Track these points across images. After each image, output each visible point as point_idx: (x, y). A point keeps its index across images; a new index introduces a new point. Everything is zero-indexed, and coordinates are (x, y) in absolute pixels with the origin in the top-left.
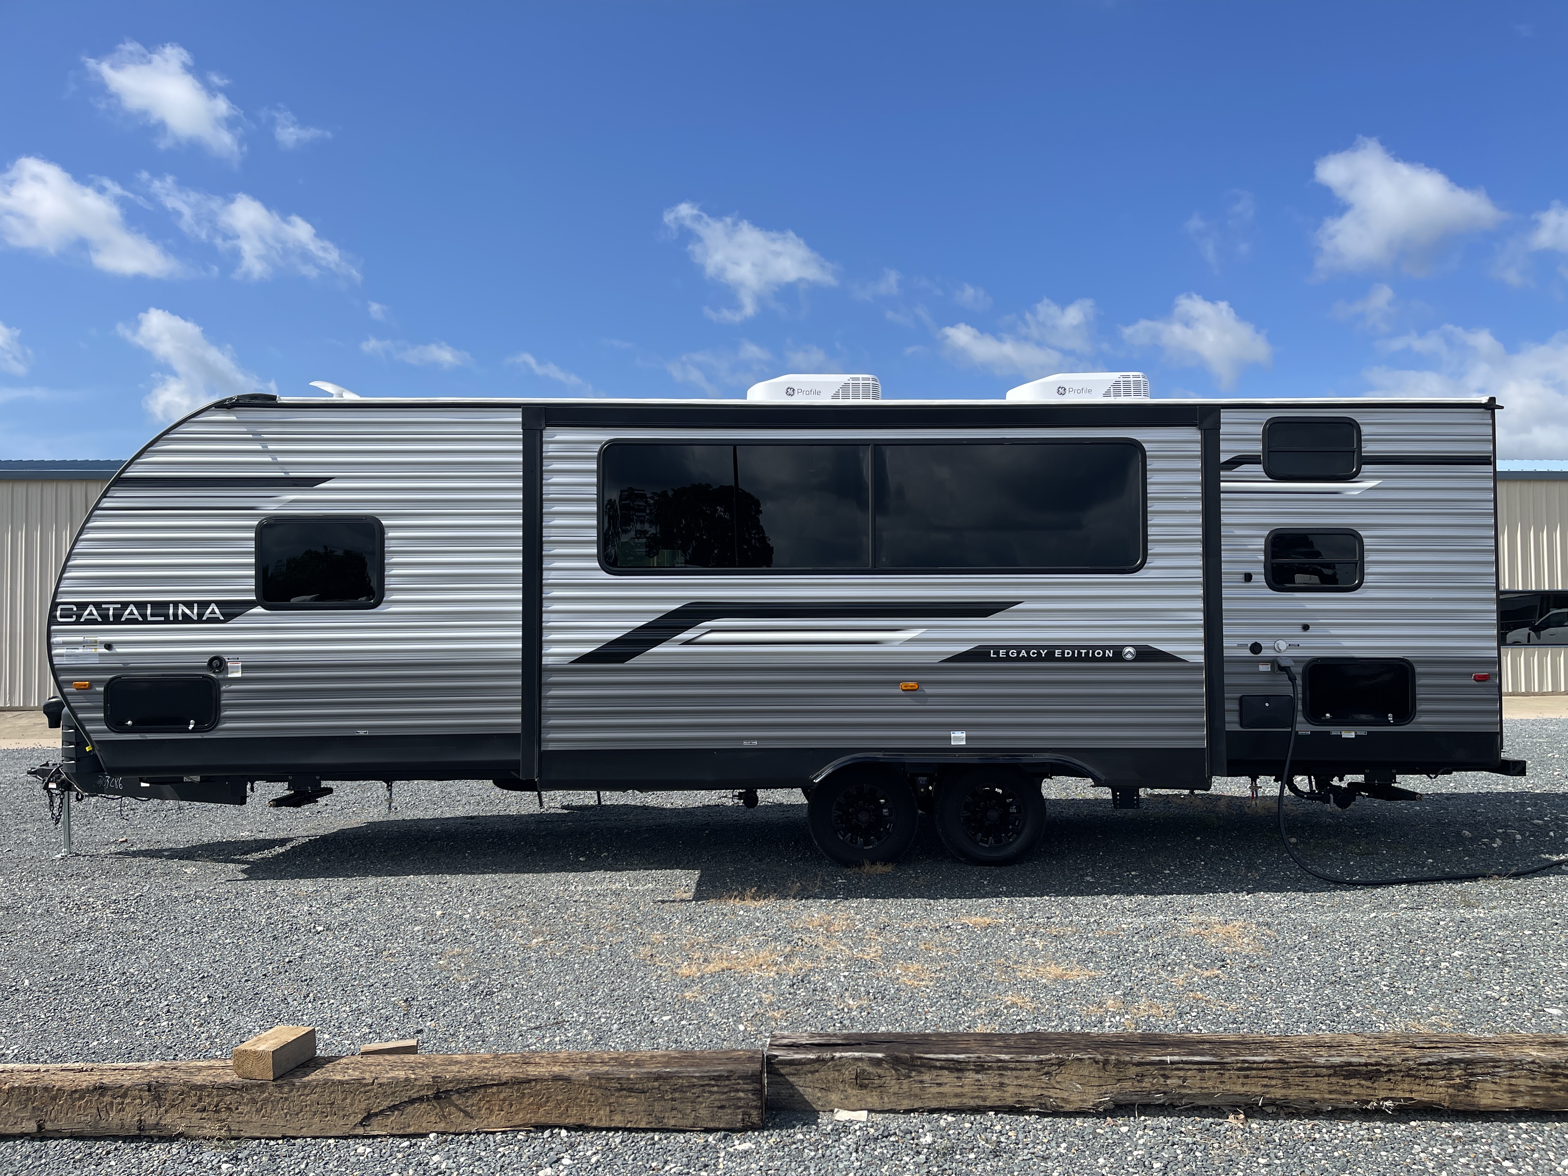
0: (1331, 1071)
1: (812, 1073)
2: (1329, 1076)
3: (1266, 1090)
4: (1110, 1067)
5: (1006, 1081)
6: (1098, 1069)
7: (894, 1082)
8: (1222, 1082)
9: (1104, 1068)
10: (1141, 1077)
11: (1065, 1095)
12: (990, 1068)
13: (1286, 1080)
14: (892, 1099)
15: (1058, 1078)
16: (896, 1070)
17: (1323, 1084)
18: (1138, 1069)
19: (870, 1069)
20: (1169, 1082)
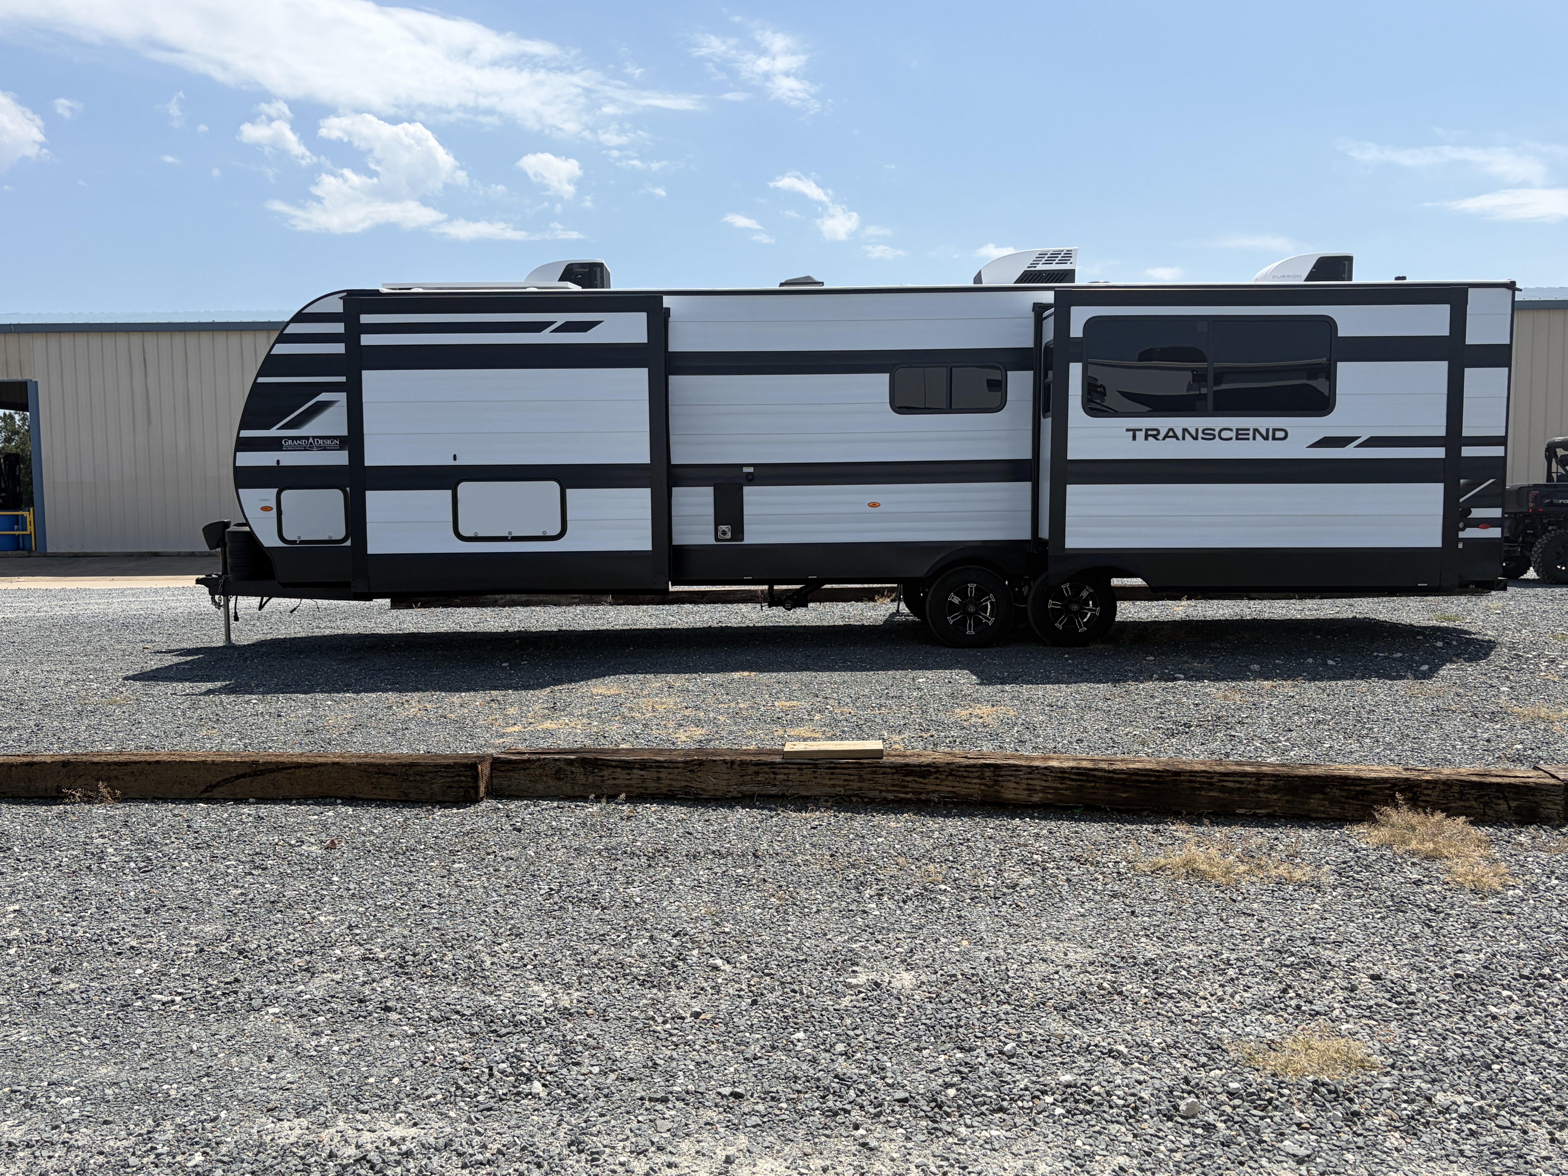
0: (894, 771)
1: (525, 770)
2: (893, 774)
3: (846, 783)
4: (735, 766)
5: (663, 776)
6: (727, 768)
7: (582, 777)
8: (815, 778)
9: (731, 767)
10: (757, 773)
11: (703, 786)
12: (651, 767)
13: (861, 776)
14: (581, 788)
15: (699, 774)
16: (584, 768)
17: (888, 780)
18: (756, 768)
19: (566, 768)
20: (778, 777)
